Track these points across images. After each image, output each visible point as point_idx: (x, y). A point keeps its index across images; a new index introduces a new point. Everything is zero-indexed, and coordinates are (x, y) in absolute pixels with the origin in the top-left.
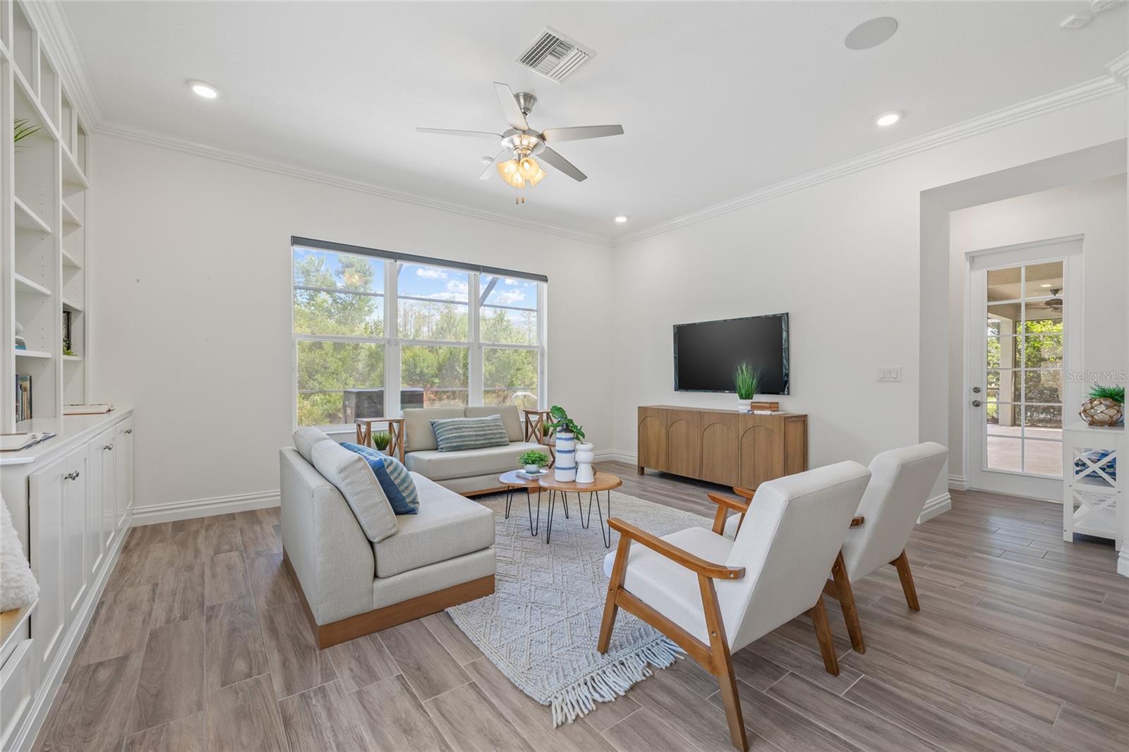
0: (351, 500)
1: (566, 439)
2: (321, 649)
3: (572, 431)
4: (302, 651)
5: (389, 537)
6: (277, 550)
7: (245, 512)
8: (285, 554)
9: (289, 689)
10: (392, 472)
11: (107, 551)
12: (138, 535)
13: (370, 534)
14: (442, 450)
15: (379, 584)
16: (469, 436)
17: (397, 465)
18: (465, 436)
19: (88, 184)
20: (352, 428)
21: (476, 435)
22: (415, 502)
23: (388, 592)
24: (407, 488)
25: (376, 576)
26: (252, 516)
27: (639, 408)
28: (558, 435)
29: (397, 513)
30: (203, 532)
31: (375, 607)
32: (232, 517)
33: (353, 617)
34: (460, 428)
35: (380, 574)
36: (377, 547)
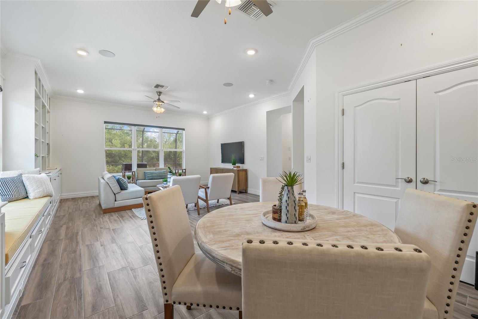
0: (110, 185)
1: (170, 175)
2: (104, 214)
3: (172, 173)
4: (100, 214)
5: (118, 193)
6: (98, 202)
7: (91, 196)
8: (100, 202)
9: (96, 217)
10: (121, 181)
11: (57, 202)
12: (63, 200)
13: (114, 192)
14: (146, 180)
15: (116, 202)
16: (155, 176)
17: (125, 182)
18: (154, 176)
19: (50, 111)
20: (121, 174)
21: (157, 176)
22: (127, 187)
23: (117, 204)
24: (125, 184)
25: (116, 201)
26: (93, 197)
27: (211, 168)
28: (168, 174)
29: (121, 190)
30: (80, 200)
31: (115, 207)
32: (87, 197)
33: (110, 208)
34: (152, 174)
35: (116, 200)
36: (116, 195)
